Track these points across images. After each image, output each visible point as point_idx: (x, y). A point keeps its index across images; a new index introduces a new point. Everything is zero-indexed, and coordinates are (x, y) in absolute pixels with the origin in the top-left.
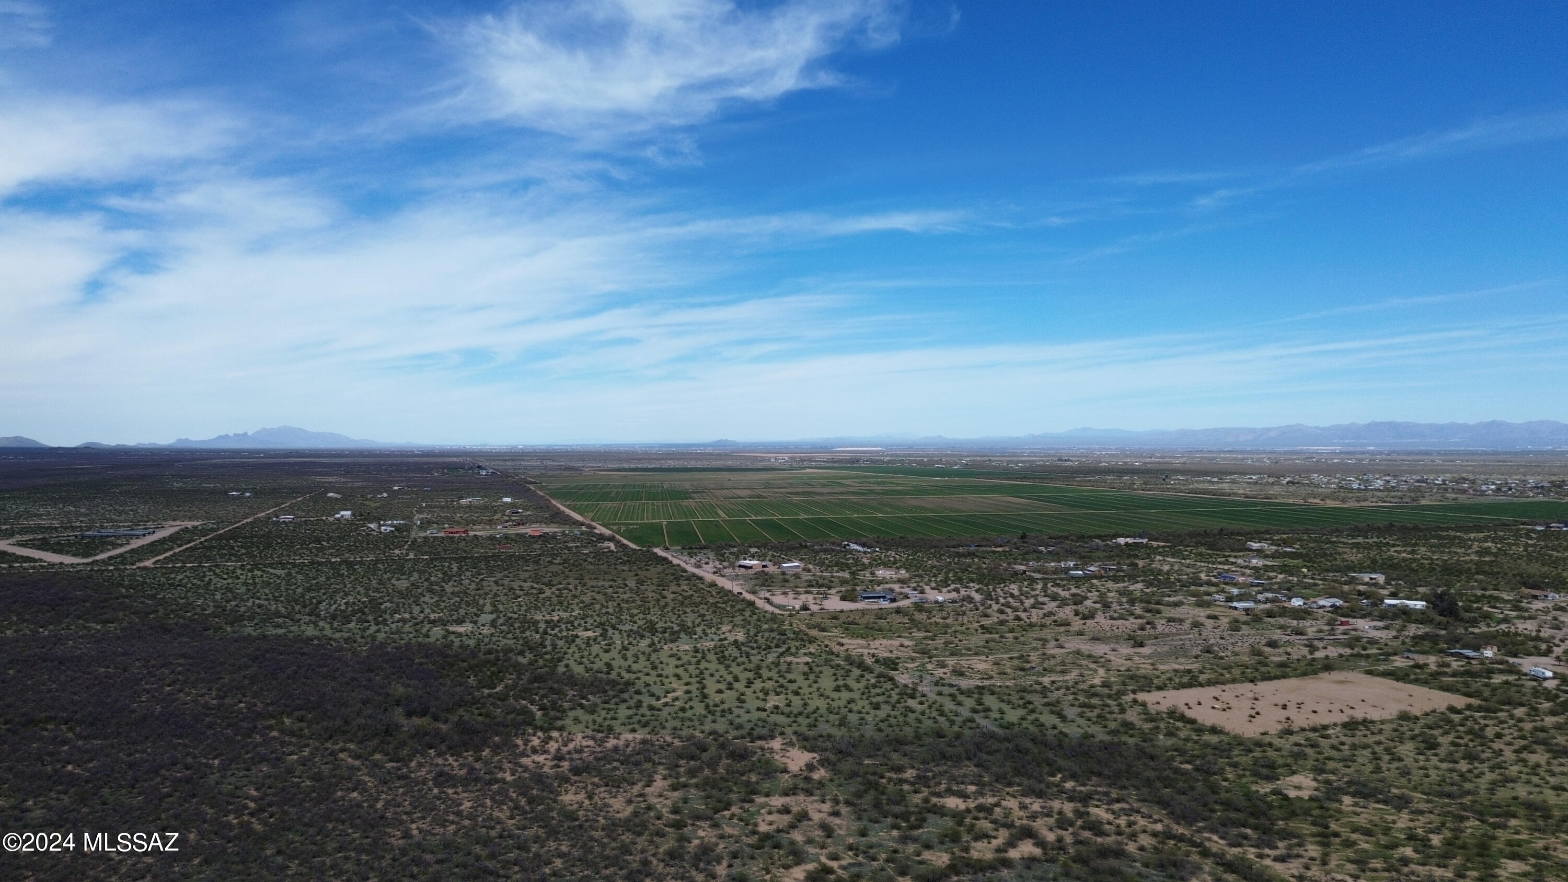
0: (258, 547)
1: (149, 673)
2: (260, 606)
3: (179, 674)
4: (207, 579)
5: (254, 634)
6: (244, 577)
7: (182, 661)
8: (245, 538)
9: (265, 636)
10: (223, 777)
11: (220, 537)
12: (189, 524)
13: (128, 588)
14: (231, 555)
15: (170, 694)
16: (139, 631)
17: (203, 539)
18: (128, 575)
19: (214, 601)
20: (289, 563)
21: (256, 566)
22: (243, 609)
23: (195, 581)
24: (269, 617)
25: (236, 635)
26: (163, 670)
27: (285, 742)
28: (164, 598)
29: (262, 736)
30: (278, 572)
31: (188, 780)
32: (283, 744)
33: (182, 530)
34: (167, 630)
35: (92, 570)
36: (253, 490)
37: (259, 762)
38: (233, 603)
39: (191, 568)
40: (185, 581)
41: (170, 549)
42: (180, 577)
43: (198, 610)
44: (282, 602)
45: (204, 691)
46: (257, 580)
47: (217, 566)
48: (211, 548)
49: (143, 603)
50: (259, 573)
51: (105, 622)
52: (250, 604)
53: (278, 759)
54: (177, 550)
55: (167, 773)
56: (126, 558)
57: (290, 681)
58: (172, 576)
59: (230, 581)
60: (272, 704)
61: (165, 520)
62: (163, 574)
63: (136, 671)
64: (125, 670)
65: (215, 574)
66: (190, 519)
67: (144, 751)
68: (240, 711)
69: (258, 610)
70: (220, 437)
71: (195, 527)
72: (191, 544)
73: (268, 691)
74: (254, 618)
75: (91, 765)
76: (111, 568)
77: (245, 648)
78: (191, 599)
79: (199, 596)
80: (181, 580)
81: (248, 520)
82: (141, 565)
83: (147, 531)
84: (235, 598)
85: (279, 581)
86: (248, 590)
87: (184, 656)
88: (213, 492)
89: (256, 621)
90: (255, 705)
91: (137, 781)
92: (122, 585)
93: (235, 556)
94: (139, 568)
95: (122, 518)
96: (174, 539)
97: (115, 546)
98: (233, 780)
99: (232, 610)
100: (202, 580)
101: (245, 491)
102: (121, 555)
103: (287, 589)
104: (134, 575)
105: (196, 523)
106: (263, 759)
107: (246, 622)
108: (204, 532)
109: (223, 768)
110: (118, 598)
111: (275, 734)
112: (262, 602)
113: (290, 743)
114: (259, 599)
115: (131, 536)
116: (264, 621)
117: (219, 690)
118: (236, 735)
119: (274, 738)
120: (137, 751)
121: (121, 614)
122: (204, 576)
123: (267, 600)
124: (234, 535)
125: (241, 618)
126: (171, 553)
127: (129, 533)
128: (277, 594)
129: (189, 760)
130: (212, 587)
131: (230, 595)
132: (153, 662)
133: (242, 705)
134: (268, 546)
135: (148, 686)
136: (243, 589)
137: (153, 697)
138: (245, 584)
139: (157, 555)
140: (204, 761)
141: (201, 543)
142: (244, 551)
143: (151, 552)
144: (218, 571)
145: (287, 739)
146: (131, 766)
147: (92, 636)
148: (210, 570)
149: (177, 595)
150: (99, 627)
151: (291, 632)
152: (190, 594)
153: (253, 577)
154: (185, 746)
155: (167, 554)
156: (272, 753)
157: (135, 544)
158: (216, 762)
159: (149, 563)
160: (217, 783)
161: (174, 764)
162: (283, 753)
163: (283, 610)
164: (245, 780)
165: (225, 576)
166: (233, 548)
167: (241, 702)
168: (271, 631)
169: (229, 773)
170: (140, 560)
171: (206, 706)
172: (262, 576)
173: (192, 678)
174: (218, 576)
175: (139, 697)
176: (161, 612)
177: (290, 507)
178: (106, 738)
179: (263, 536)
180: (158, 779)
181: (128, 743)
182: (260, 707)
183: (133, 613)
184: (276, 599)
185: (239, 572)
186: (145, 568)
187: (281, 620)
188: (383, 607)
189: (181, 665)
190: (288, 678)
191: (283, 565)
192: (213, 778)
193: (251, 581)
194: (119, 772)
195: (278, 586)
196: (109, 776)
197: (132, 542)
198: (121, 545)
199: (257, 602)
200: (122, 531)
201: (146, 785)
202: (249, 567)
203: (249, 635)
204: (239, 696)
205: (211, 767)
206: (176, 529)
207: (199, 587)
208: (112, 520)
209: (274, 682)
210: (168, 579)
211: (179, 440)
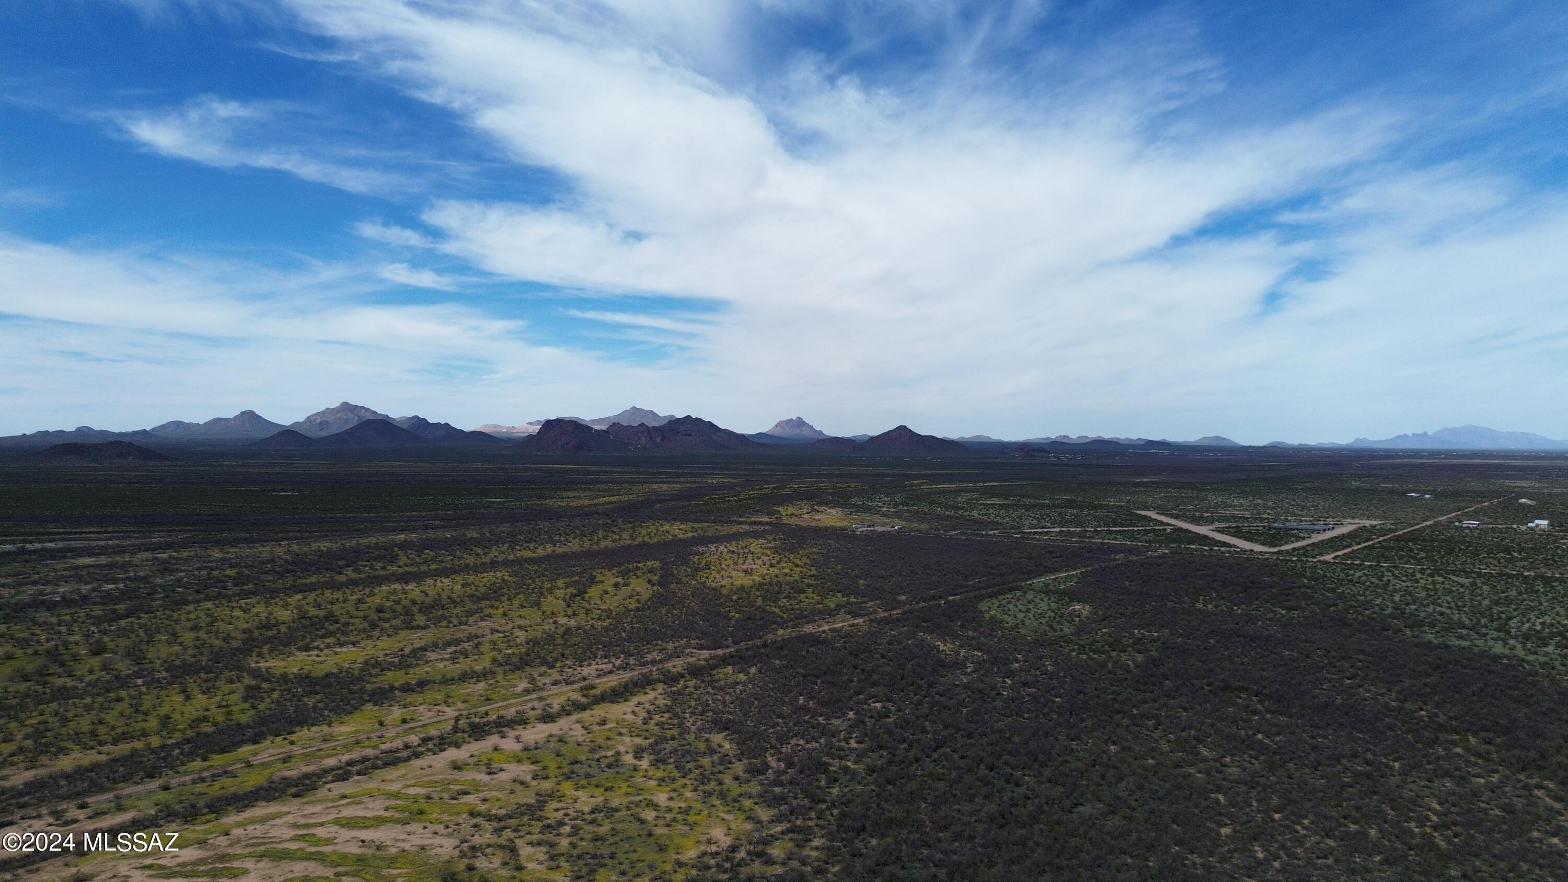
0: (1439, 552)
1: (1330, 663)
2: (1442, 614)
3: (1359, 669)
4: (1385, 579)
5: (1436, 642)
6: (1423, 581)
7: (1361, 657)
8: (1424, 540)
9: (1447, 646)
10: (1404, 781)
11: (1398, 539)
12: (1368, 523)
14: (1411, 557)
15: (1350, 687)
16: (1320, 621)
17: (1381, 539)
18: (1310, 567)
19: (1393, 602)
20: (1473, 572)
21: (1437, 572)
22: (1423, 614)
23: (1373, 580)
24: (1450, 627)
25: (1415, 640)
26: (1343, 662)
27: (1470, 762)
28: (1343, 592)
29: (1445, 749)
30: (1463, 580)
31: (1369, 776)
32: (1468, 763)
33: (1360, 528)
34: (1346, 625)
35: (1278, 559)
36: (1433, 492)
37: (1442, 776)
38: (1413, 607)
39: (1369, 566)
40: (1364, 579)
41: (1349, 546)
42: (1358, 574)
43: (1377, 609)
44: (1465, 612)
45: (1383, 691)
46: (1438, 586)
47: (1396, 567)
48: (1388, 548)
49: (1324, 595)
50: (1440, 579)
51: (1290, 609)
52: (1430, 609)
53: (1462, 778)
54: (1356, 548)
55: (1348, 764)
56: (1308, 551)
57: (1475, 698)
58: (1351, 572)
59: (1409, 584)
60: (1456, 719)
61: (1345, 517)
62: (1343, 570)
63: (1318, 659)
64: (1307, 657)
65: (1394, 575)
66: (1368, 518)
67: (1325, 737)
68: (1421, 719)
69: (1439, 618)
70: (1398, 437)
71: (1374, 527)
72: (1370, 543)
73: (1450, 703)
74: (1434, 626)
76: (1294, 559)
77: (1426, 655)
78: (1370, 598)
79: (1378, 595)
80: (1360, 577)
81: (1428, 523)
82: (1322, 558)
83: (1327, 527)
84: (1415, 602)
85: (1462, 590)
86: (1429, 596)
87: (1363, 652)
88: (1391, 492)
89: (1437, 629)
90: (1437, 716)
92: (1304, 576)
93: (1415, 558)
94: (1319, 561)
95: (1304, 513)
96: (1352, 536)
97: (1298, 539)
98: (1413, 787)
99: (1411, 614)
100: (1380, 578)
101: (1425, 493)
102: (1303, 548)
103: (1472, 600)
104: (1315, 568)
105: (1374, 523)
106: (1447, 774)
107: (1426, 628)
108: (1382, 532)
109: (1404, 773)
110: (1300, 588)
111: (1458, 750)
112: (1443, 610)
113: (1476, 764)
114: (1441, 606)
115: (1313, 531)
116: (1446, 629)
117: (1399, 692)
118: (1417, 742)
119: (1458, 754)
121: (1303, 603)
122: (1382, 576)
123: (1449, 608)
124: (1413, 537)
125: (1420, 624)
126: (1350, 550)
127: (1310, 527)
128: (1460, 604)
129: (1370, 756)
130: (1391, 588)
131: (1408, 598)
132: (1333, 653)
133: (1423, 713)
134: (1451, 552)
135: (1328, 676)
136: (1423, 594)
137: (1334, 686)
138: (1425, 588)
139: (1336, 551)
140: (1384, 760)
141: (1379, 542)
142: (1424, 555)
143: (1331, 547)
144: (1397, 572)
145: (1472, 759)
147: (1278, 620)
148: (1388, 570)
149: (1356, 591)
150: (1284, 612)
151: (1476, 646)
152: (1368, 593)
153: (1434, 583)
154: (1366, 742)
155: (1346, 551)
156: (1456, 769)
157: (1317, 538)
158: (1397, 765)
159: (1329, 558)
160: (1398, 786)
161: (1355, 756)
162: (1469, 773)
163: (1467, 622)
164: (1427, 792)
165: (1404, 579)
166: (1411, 550)
167: (1422, 709)
168: (1454, 642)
169: (1412, 779)
170: (1321, 554)
171: (1386, 706)
172: (1443, 583)
173: (1371, 676)
174: (1396, 577)
175: (1321, 684)
176: (1341, 605)
177: (1475, 512)
179: (1444, 541)
180: (1339, 767)
182: (1442, 719)
183: (1315, 604)
184: (1459, 608)
185: (1419, 576)
186: (1326, 562)
187: (1465, 632)
189: (1360, 661)
190: (1474, 694)
191: (1467, 575)
192: (1395, 780)
193: (1431, 587)
195: (1462, 596)
197: (1313, 536)
198: (1304, 538)
199: (1438, 609)
200: (1304, 525)
202: (1429, 571)
203: (1430, 642)
204: (1420, 703)
205: (1392, 768)
206: (1355, 527)
207: (1377, 586)
208: (1294, 514)
209: (1457, 696)
210: (1347, 575)
211: (1357, 440)
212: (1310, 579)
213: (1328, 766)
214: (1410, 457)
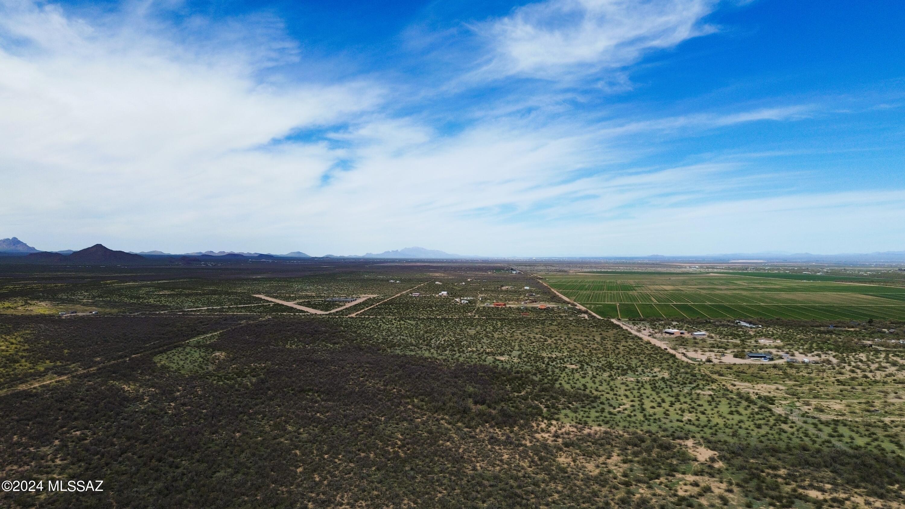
0: (403, 309)
1: (353, 370)
2: (403, 340)
3: (367, 372)
4: (379, 324)
5: (400, 354)
6: (396, 324)
7: (368, 365)
8: (396, 304)
9: (405, 355)
10: (386, 426)
11: (385, 303)
12: (372, 296)
13: (345, 327)
14: (390, 312)
15: (363, 382)
16: (349, 349)
17: (378, 304)
18: (345, 321)
19: (382, 335)
20: (417, 318)
21: (401, 319)
22: (395, 341)
23: (374, 325)
24: (407, 346)
25: (392, 354)
26: (360, 369)
27: (415, 411)
28: (360, 333)
29: (404, 407)
30: (412, 322)
31: (370, 426)
32: (414, 412)
33: (368, 299)
34: (361, 349)
35: (329, 318)
36: (400, 280)
37: (402, 421)
38: (391, 337)
39: (372, 318)
40: (369, 325)
41: (363, 309)
42: (367, 323)
43: (375, 340)
44: (413, 338)
45: (377, 381)
46: (402, 326)
47: (384, 318)
48: (380, 309)
49: (351, 335)
50: (403, 322)
51: (334, 344)
52: (399, 338)
53: (411, 420)
54: (366, 309)
55: (361, 422)
56: (343, 312)
57: (417, 380)
58: (364, 322)
59: (390, 326)
60: (408, 391)
61: (361, 294)
62: (360, 321)
63: (347, 369)
64: (343, 368)
65: (383, 322)
66: (372, 294)
67: (350, 410)
68: (394, 393)
69: (402, 342)
70: (385, 252)
71: (374, 298)
72: (372, 306)
73: (407, 384)
74: (400, 346)
75: (327, 414)
76: (337, 317)
77: (396, 361)
78: (372, 334)
79: (376, 333)
80: (368, 324)
81: (398, 295)
82: (350, 316)
83: (353, 299)
84: (392, 335)
85: (412, 327)
86: (398, 331)
87: (368, 363)
88: (382, 280)
89: (401, 347)
90: (401, 391)
91: (348, 425)
92: (342, 326)
93: (392, 313)
94: (349, 317)
95: (342, 292)
96: (365, 303)
97: (339, 306)
98: (390, 428)
99: (390, 341)
100: (377, 324)
101: (397, 280)
102: (342, 311)
103: (416, 332)
104: (347, 321)
105: (375, 296)
106: (405, 419)
107: (397, 348)
108: (378, 300)
109: (386, 422)
110: (340, 332)
111: (410, 407)
112: (404, 337)
113: (417, 412)
114: (403, 336)
115: (346, 302)
116: (405, 347)
117: (384, 381)
118: (392, 405)
119: (410, 409)
120: (347, 409)
121: (341, 340)
122: (378, 323)
123: (407, 336)
124: (391, 302)
125: (394, 346)
126: (363, 310)
127: (345, 300)
128: (411, 334)
129: (371, 416)
130: (381, 329)
131: (389, 333)
132: (355, 365)
133: (395, 390)
134: (407, 309)
135: (352, 377)
136: (395, 330)
137: (355, 382)
138: (396, 327)
139: (357, 311)
140: (377, 417)
141: (377, 306)
142: (396, 311)
143: (355, 310)
144: (384, 320)
145: (416, 410)
146: (345, 416)
147: (329, 350)
148: (381, 320)
149: (366, 332)
150: (332, 346)
151: (418, 354)
152: (371, 332)
153: (400, 325)
154: (369, 409)
155: (362, 311)
156: (409, 416)
157: (348, 305)
158: (383, 418)
159: (353, 315)
160: (383, 429)
161: (364, 417)
162: (414, 417)
163: (414, 342)
164: (396, 430)
165: (387, 323)
166: (391, 309)
167: (394, 389)
168: (408, 353)
169: (389, 425)
170: (350, 314)
171: (378, 389)
172: (404, 324)
173: (372, 375)
174: (384, 323)
175: (349, 382)
176: (359, 340)
177: (417, 289)
178: (334, 402)
179: (405, 303)
180: (357, 425)
181: (344, 405)
182: (403, 392)
183: (346, 340)
184: (411, 336)
185: (394, 321)
186: (352, 318)
187: (413, 347)
188: (462, 343)
189: (367, 367)
190: (417, 378)
191: (414, 319)
192: (382, 426)
193: (399, 326)
194: (340, 419)
195: (412, 330)
196: (335, 421)
197: (346, 304)
198: (342, 306)
199: (402, 337)
200: (342, 299)
201: (351, 427)
202: (398, 319)
203: (398, 354)
204: (394, 385)
205: (380, 421)
206: (366, 298)
207: (375, 328)
208: (337, 293)
209: (409, 380)
210: (362, 323)
211: (367, 254)
212: (344, 327)
213: (351, 425)
214: (390, 262)
